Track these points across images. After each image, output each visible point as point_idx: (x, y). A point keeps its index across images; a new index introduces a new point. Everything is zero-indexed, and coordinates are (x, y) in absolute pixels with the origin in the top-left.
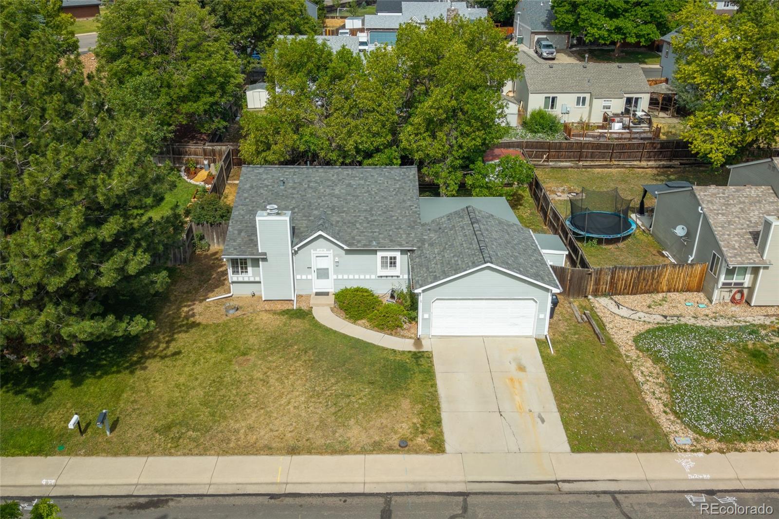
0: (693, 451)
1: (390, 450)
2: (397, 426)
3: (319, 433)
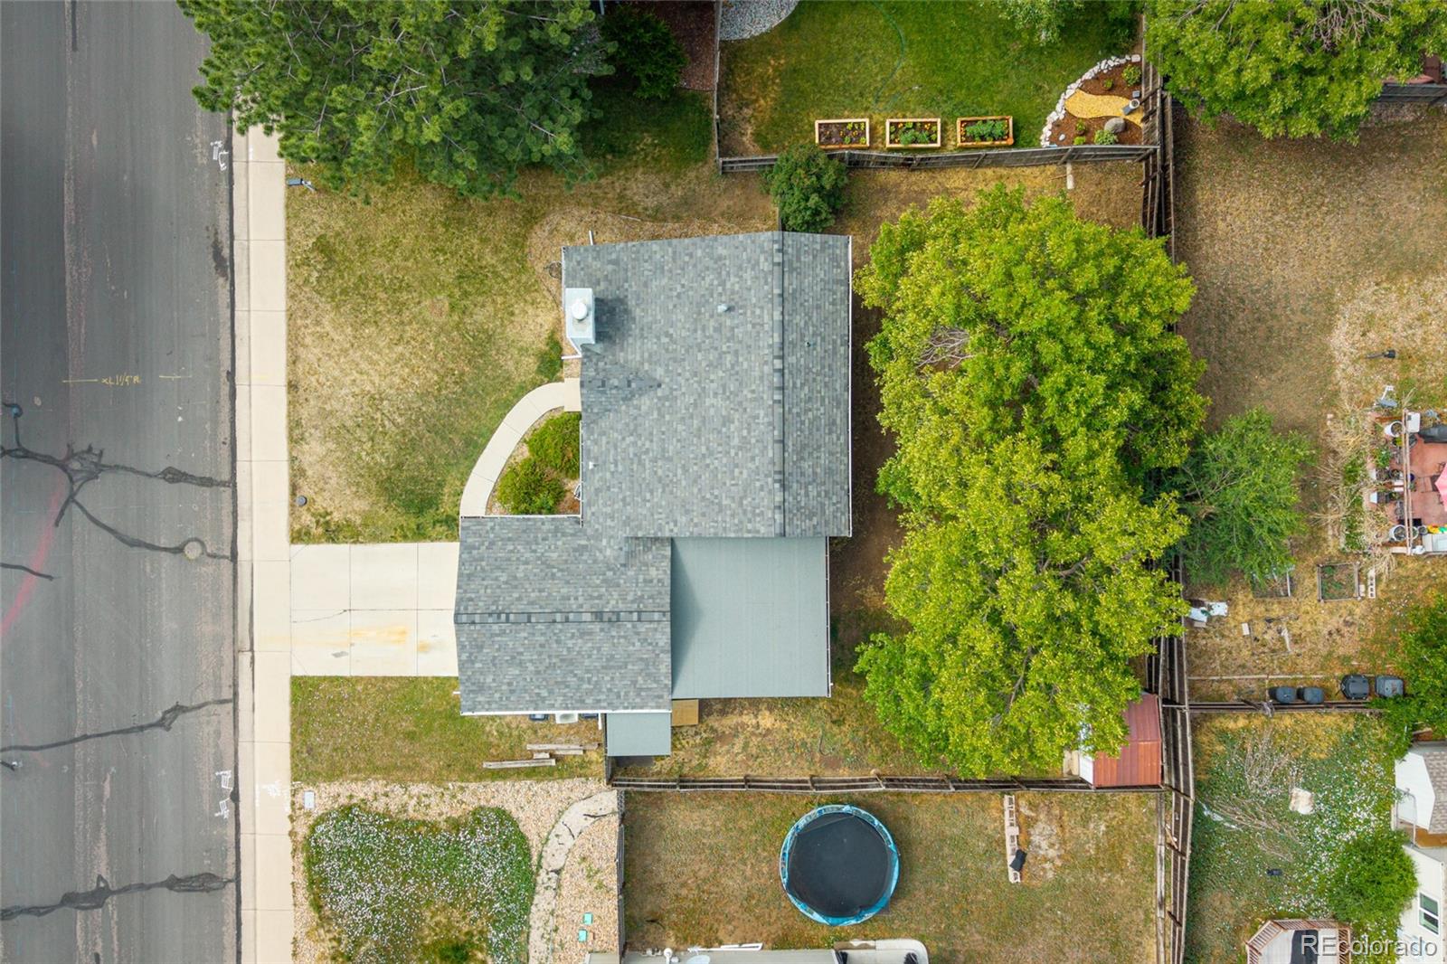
0: (293, 804)
1: (294, 489)
2: (326, 494)
3: (314, 412)
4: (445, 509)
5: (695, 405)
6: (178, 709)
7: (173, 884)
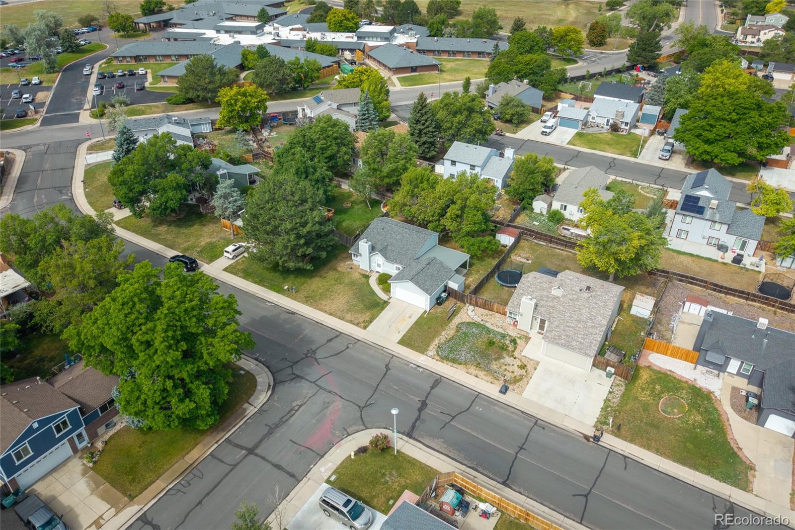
0: (429, 356)
2: (360, 319)
3: (340, 312)
4: (382, 302)
6: (387, 366)
7: (432, 388)
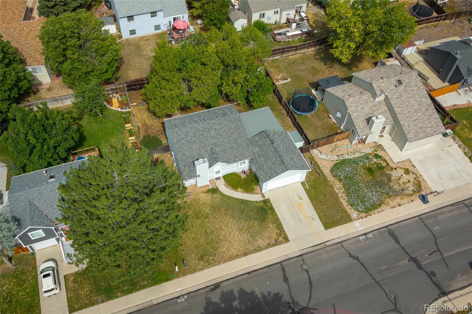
0: (358, 219)
1: (274, 245)
2: (272, 235)
3: (250, 245)
4: (262, 204)
5: (214, 138)
6: (351, 256)
7: (397, 242)
